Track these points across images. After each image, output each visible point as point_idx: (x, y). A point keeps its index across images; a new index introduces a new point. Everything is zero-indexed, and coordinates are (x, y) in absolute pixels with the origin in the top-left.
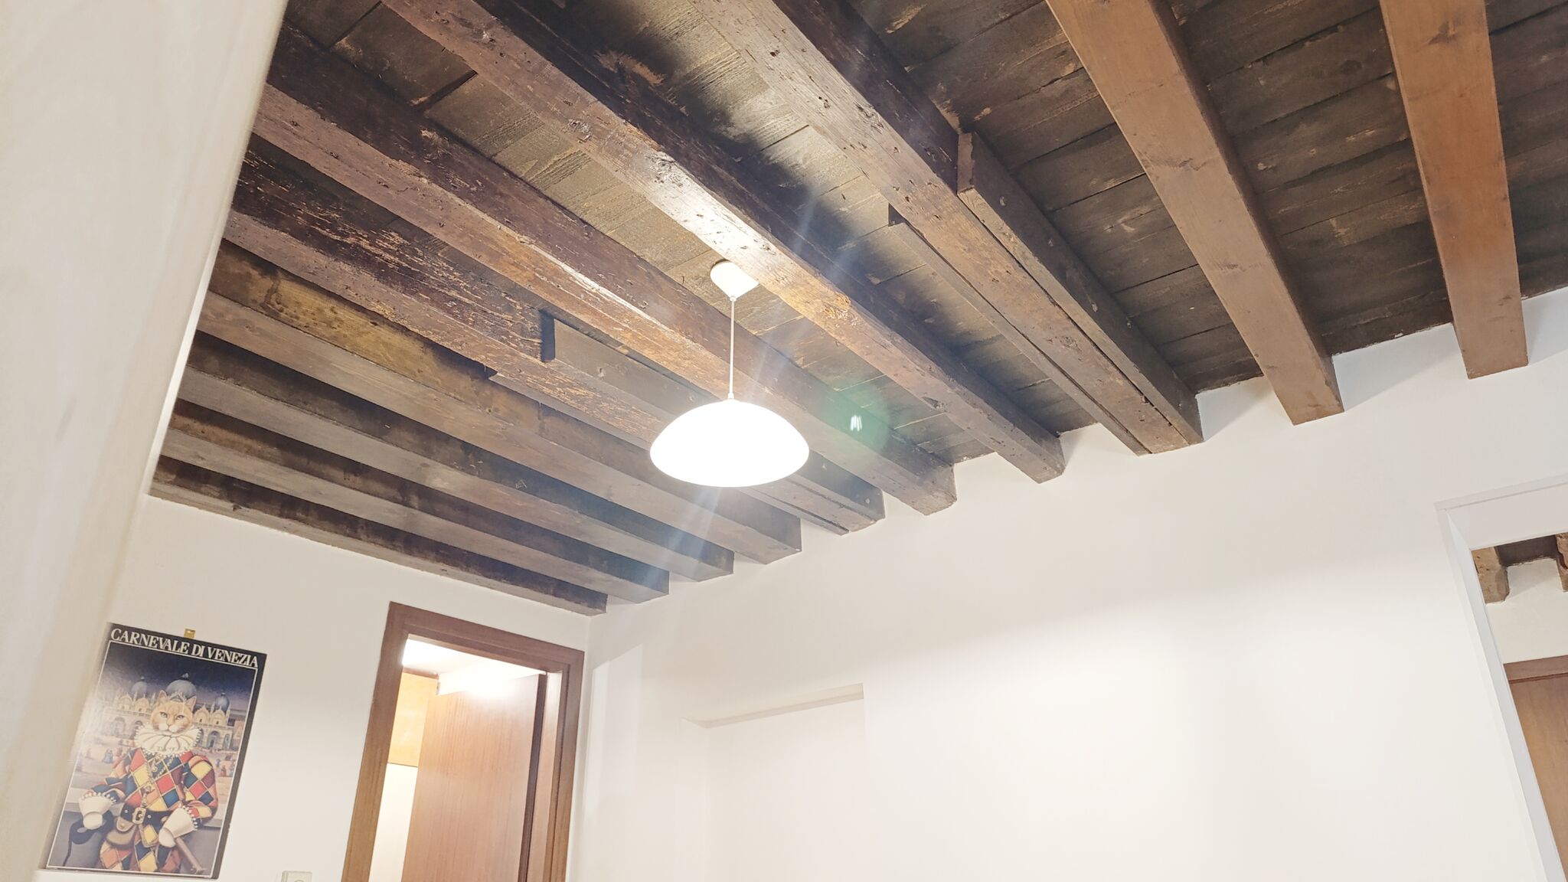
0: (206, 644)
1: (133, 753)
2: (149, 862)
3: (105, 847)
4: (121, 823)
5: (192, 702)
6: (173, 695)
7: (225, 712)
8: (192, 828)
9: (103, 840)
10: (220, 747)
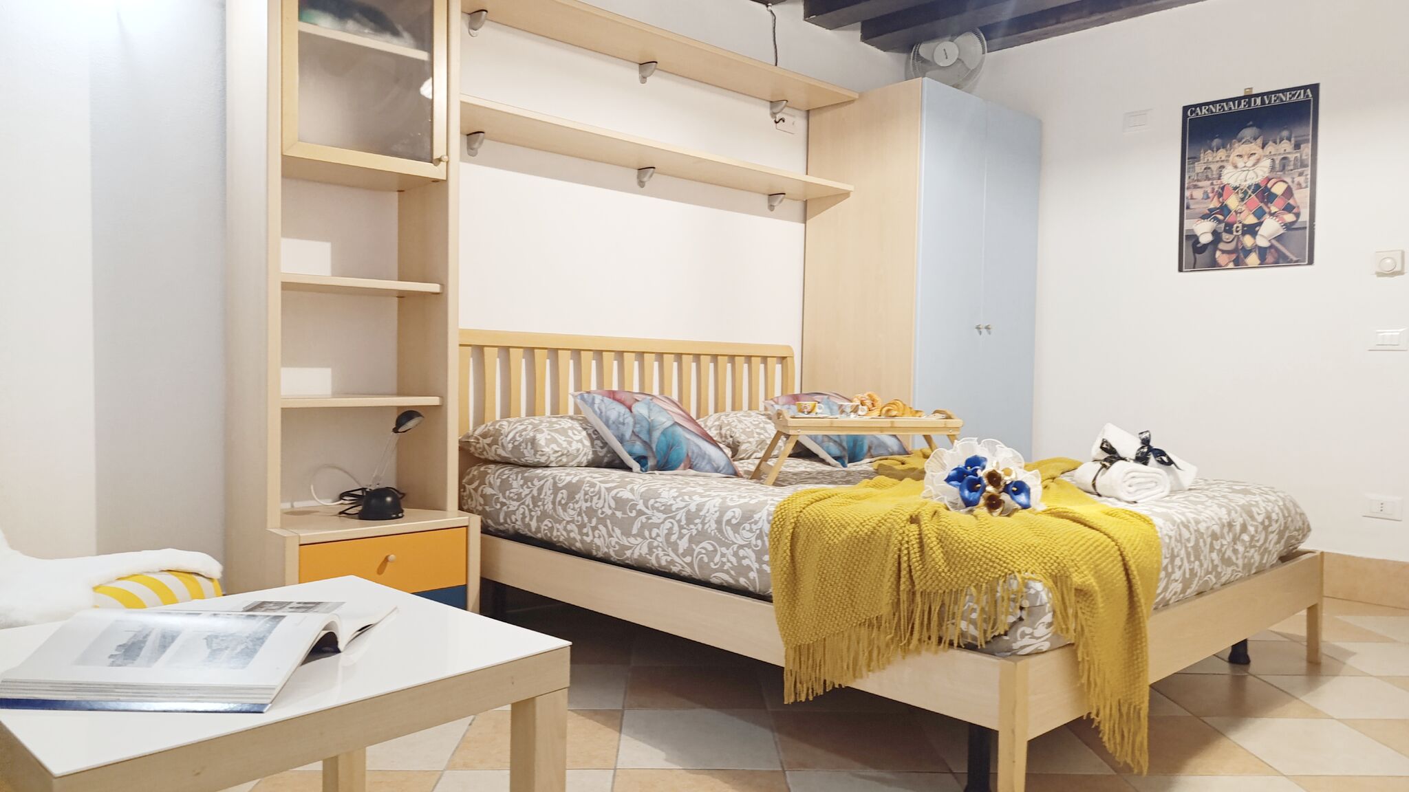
0: (1262, 95)
1: (1223, 188)
2: (1253, 259)
3: (1218, 254)
4: (1225, 236)
5: (1259, 141)
6: (1243, 141)
7: (1290, 140)
8: (1282, 231)
9: (1216, 249)
10: (1292, 167)
